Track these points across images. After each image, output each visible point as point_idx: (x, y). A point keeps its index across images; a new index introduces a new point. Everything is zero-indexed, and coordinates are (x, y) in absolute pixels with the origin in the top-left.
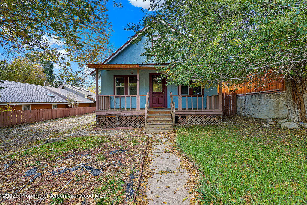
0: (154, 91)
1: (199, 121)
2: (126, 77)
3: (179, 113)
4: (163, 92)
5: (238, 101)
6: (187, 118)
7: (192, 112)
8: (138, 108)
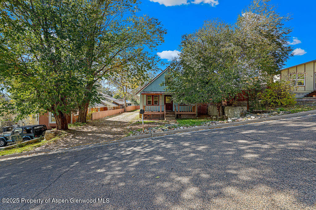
0: (166, 103)
1: (186, 117)
2: (153, 95)
3: (178, 113)
4: (171, 103)
8: (161, 111)
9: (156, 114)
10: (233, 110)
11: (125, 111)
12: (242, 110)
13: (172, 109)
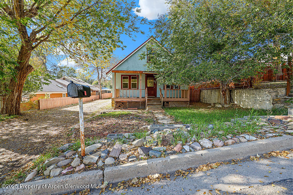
0: (148, 86)
1: (176, 105)
2: (130, 76)
3: (165, 100)
4: (154, 87)
5: (202, 93)
6: (169, 103)
7: (172, 100)
8: (140, 97)
9: (133, 100)
10: (253, 94)
11: (100, 98)
12: (274, 94)
13: (155, 94)
